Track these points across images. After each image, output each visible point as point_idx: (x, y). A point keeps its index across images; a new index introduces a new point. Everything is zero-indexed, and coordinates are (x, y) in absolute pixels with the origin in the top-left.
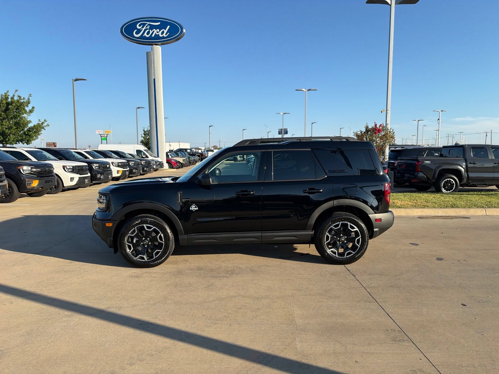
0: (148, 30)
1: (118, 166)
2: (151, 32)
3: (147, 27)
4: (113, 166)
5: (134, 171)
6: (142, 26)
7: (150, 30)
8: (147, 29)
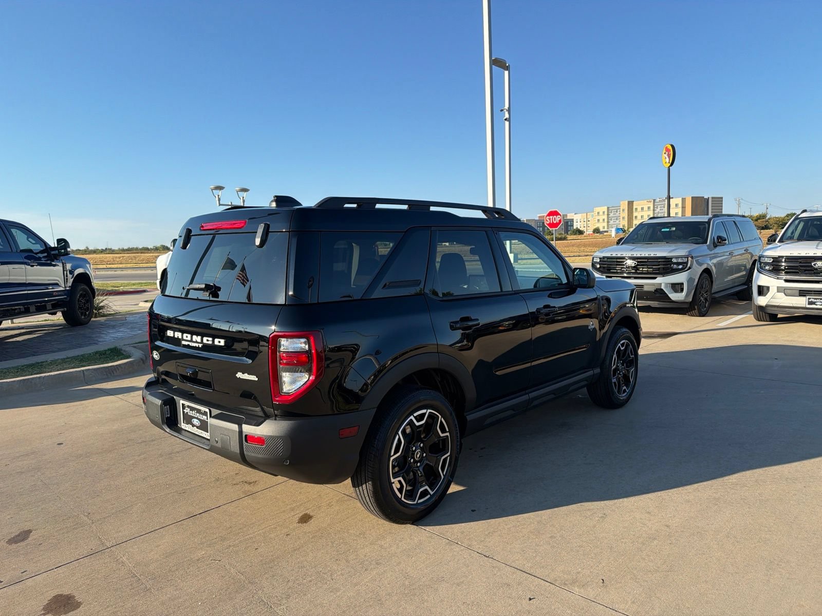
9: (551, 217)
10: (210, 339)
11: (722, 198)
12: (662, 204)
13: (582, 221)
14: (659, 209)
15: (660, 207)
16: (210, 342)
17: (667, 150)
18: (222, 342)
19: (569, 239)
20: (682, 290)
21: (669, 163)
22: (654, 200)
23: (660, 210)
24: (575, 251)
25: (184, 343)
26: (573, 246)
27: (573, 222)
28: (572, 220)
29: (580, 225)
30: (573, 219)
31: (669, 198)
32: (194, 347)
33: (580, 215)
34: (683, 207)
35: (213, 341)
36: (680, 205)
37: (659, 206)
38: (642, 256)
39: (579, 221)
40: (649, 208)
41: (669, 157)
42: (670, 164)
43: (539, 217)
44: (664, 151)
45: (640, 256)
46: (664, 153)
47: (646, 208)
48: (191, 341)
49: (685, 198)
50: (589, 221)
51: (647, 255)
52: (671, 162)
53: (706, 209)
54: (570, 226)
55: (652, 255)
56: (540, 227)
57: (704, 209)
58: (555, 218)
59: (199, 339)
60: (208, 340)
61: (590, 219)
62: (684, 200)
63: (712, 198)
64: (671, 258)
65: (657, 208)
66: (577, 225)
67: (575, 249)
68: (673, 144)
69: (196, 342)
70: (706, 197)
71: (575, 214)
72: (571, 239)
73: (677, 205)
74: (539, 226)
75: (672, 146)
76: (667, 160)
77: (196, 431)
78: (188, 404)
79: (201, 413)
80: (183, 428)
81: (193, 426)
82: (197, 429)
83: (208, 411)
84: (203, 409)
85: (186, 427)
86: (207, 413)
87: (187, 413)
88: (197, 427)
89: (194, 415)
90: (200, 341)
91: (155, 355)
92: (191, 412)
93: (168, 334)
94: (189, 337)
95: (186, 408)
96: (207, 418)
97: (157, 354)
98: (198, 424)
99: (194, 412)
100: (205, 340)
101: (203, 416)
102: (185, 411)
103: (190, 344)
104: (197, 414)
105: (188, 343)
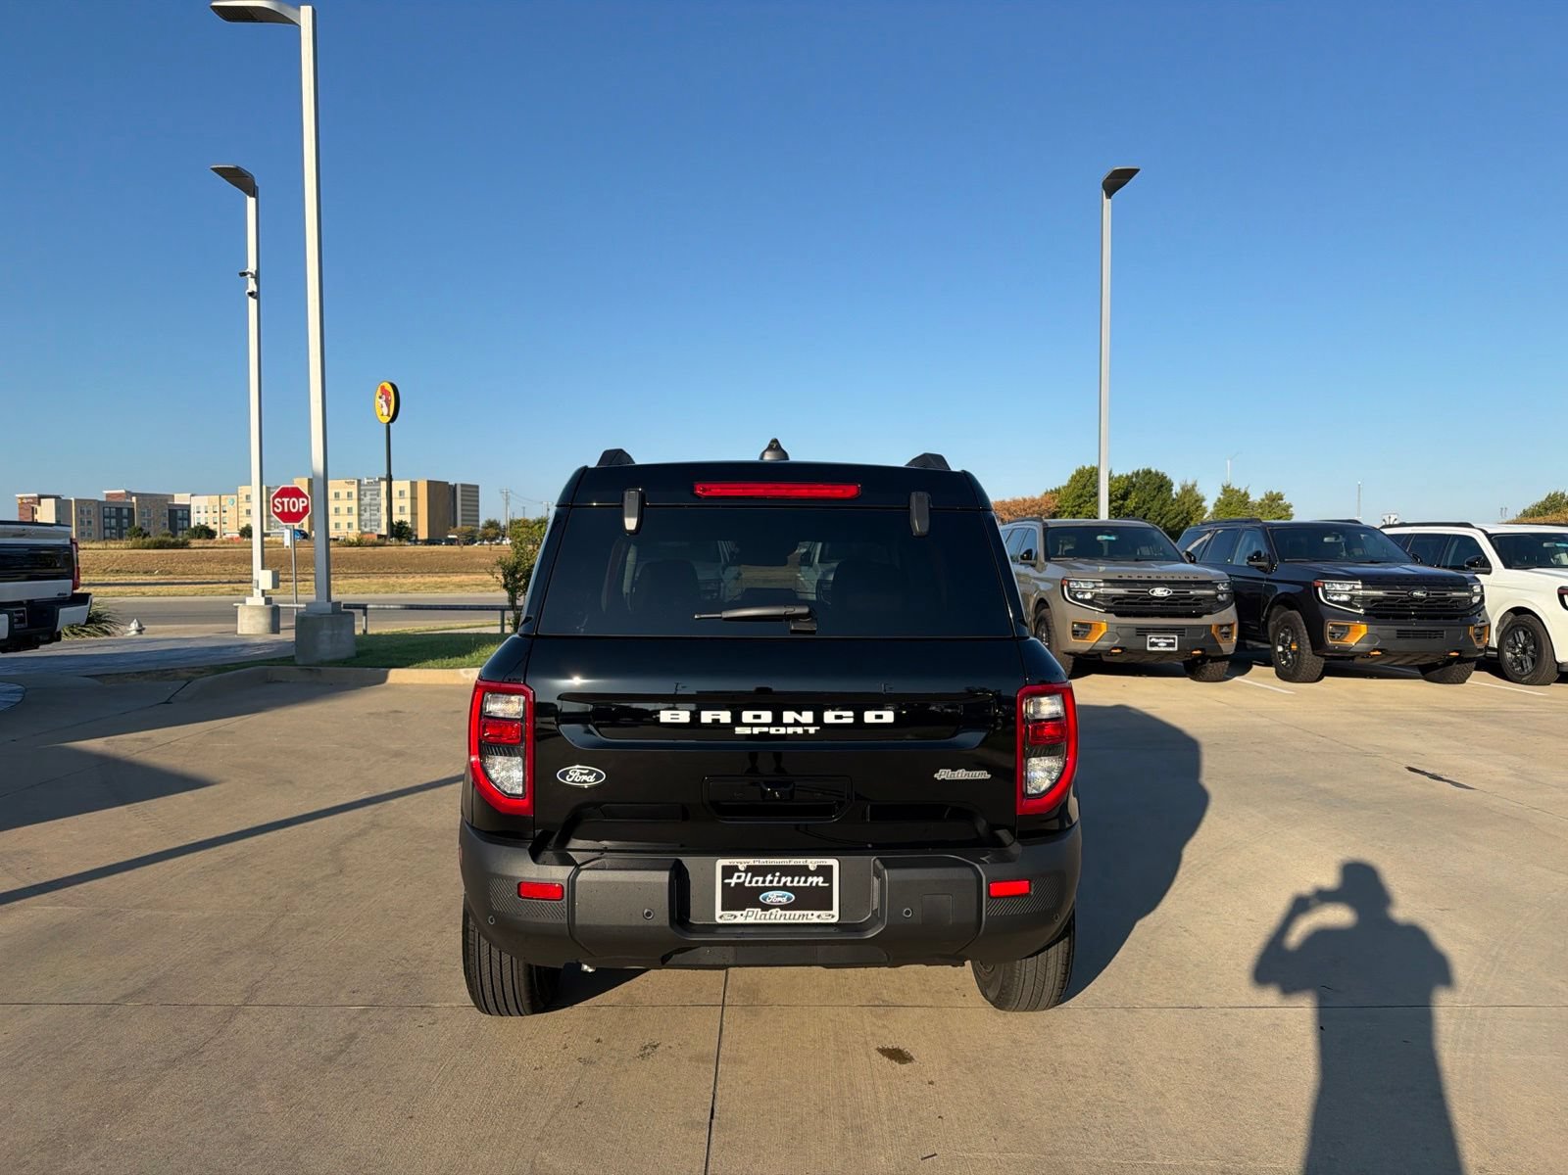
9: (286, 500)
10: (847, 714)
11: (477, 487)
12: (374, 490)
13: (210, 511)
14: (368, 497)
15: (371, 495)
16: (848, 720)
17: (384, 391)
18: (890, 717)
19: (193, 545)
21: (388, 415)
22: (359, 481)
23: (371, 499)
24: (215, 570)
25: (739, 730)
26: (209, 560)
27: (189, 511)
28: (187, 509)
29: (206, 518)
30: (189, 506)
31: (389, 479)
32: (786, 735)
33: (206, 497)
34: (414, 498)
35: (859, 717)
36: (408, 494)
37: (368, 493)
39: (202, 510)
40: (349, 495)
41: (388, 406)
42: (389, 419)
43: (108, 496)
44: (379, 393)
46: (378, 396)
47: (343, 495)
48: (778, 723)
49: (416, 482)
50: (225, 512)
52: (391, 414)
53: (452, 504)
54: (182, 519)
56: (110, 517)
57: (450, 504)
58: (294, 503)
59: (808, 717)
60: (838, 717)
61: (226, 509)
62: (414, 485)
63: (462, 485)
65: (365, 496)
66: (199, 518)
67: (214, 567)
68: (392, 382)
69: (798, 724)
70: (452, 483)
71: (192, 495)
72: (197, 546)
73: (401, 493)
74: (107, 514)
75: (394, 386)
76: (383, 411)
77: (777, 916)
78: (752, 862)
79: (804, 871)
80: (719, 921)
81: (766, 907)
82: (780, 912)
83: (834, 862)
84: (813, 863)
85: (735, 917)
86: (831, 867)
87: (736, 884)
88: (784, 907)
89: (767, 884)
90: (811, 721)
91: (581, 774)
92: (761, 879)
93: (662, 720)
94: (767, 716)
95: (736, 875)
96: (829, 879)
97: (590, 773)
98: (784, 901)
99: (769, 878)
100: (829, 717)
101: (810, 879)
102: (733, 881)
103: (773, 730)
104: (783, 879)
105: (765, 729)
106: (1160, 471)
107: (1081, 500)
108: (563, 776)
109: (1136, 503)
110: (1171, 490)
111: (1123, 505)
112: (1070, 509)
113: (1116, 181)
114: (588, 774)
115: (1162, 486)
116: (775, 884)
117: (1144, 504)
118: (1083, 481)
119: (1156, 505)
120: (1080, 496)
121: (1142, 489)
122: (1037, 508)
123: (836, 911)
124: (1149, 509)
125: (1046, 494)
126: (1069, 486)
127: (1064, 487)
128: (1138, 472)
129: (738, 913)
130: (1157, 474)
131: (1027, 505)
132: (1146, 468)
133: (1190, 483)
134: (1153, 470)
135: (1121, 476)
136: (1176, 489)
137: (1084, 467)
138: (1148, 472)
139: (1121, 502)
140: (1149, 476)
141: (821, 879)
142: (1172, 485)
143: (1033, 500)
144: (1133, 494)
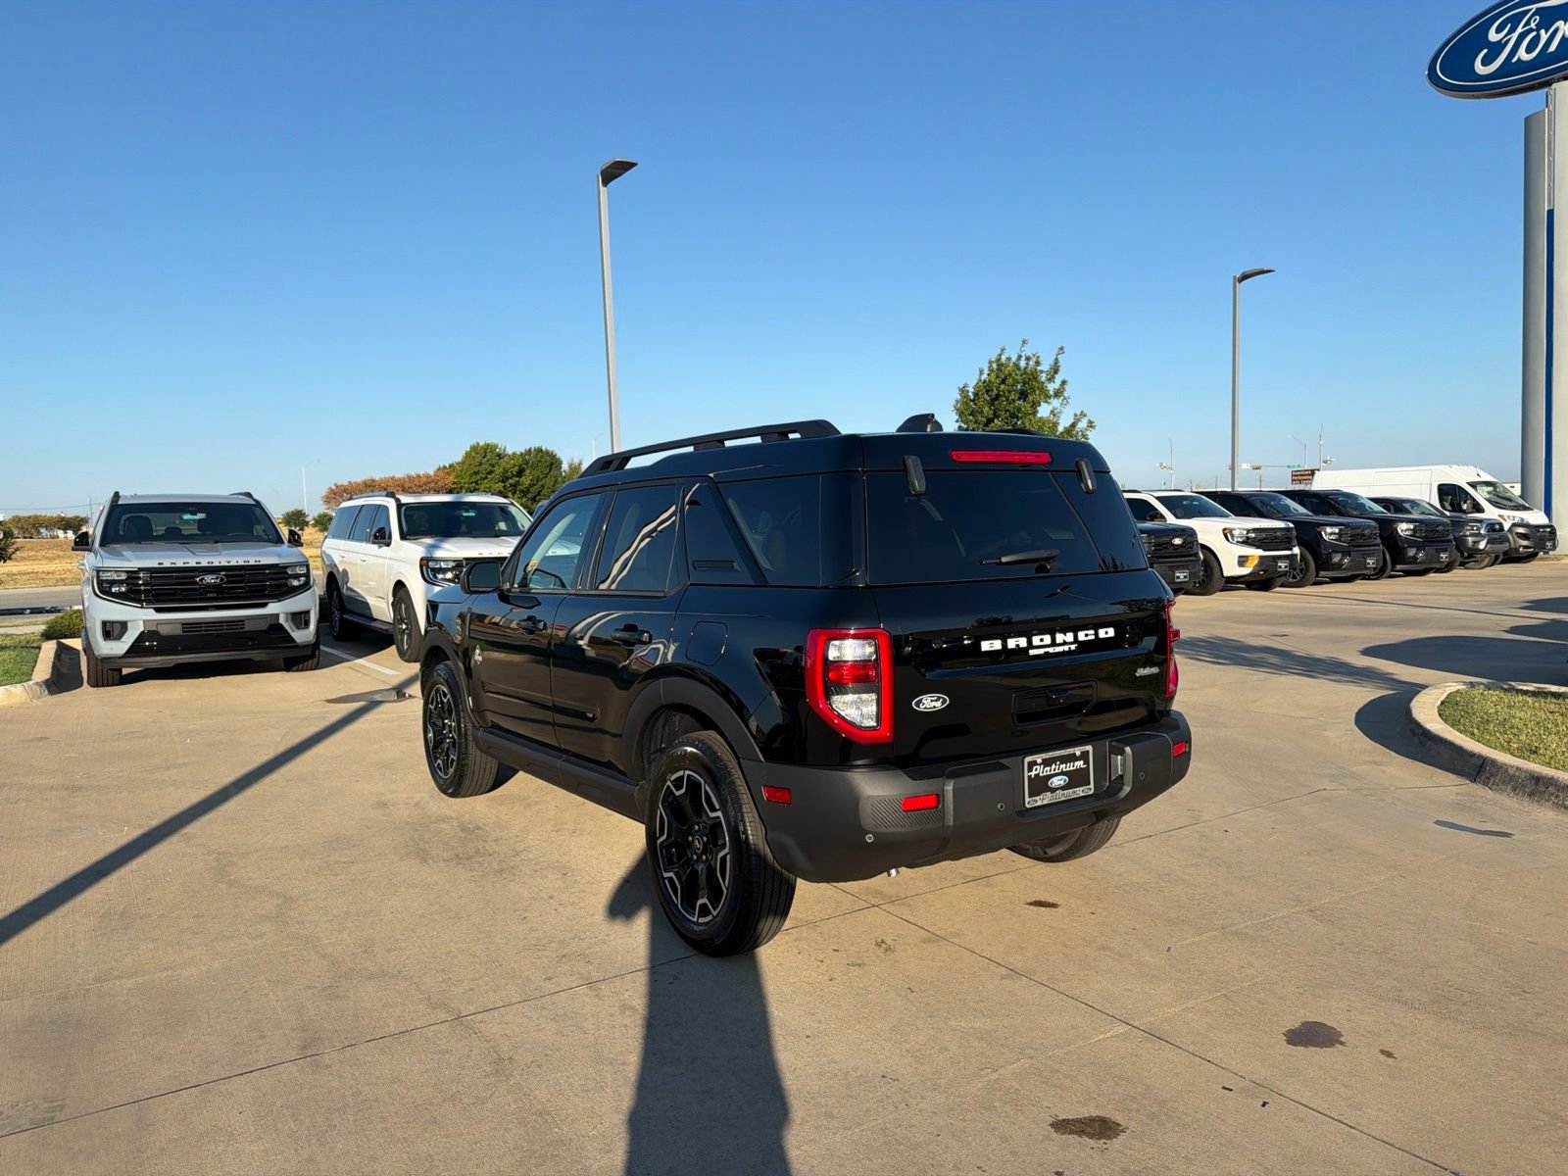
0: (1534, 33)
1: (1247, 542)
2: (1544, 36)
3: (1528, 23)
4: (1228, 540)
5: (1336, 558)
6: (1509, 25)
7: (1543, 31)
8: (1531, 30)
10: (1092, 632)
16: (1093, 637)
18: (1111, 632)
20: (307, 624)
25: (1032, 652)
32: (1059, 653)
35: (1096, 634)
38: (231, 564)
45: (227, 564)
48: (1054, 644)
51: (241, 563)
55: (252, 563)
59: (1070, 637)
60: (1087, 635)
64: (286, 567)
69: (1065, 643)
77: (1061, 796)
78: (1045, 756)
79: (1073, 758)
80: (1028, 806)
81: (1053, 790)
82: (1062, 792)
83: (1089, 748)
84: (1078, 751)
85: (1036, 801)
86: (1088, 751)
87: (1035, 775)
88: (1063, 788)
89: (1052, 772)
90: (1072, 640)
91: (932, 701)
92: (1048, 768)
93: (983, 649)
94: (1047, 639)
95: (1034, 768)
96: (1087, 762)
97: (938, 699)
98: (1062, 783)
99: (1053, 766)
100: (1081, 636)
101: (1076, 763)
102: (1033, 773)
103: (1051, 650)
104: (1061, 766)
105: (1047, 650)
106: (550, 449)
107: (478, 477)
108: (918, 704)
109: (531, 480)
110: (561, 468)
111: (518, 482)
112: (466, 486)
113: (613, 172)
114: (936, 701)
115: (552, 464)
116: (1057, 771)
117: (538, 481)
118: (479, 458)
119: (549, 482)
120: (476, 473)
121: (534, 467)
122: (433, 485)
123: (1092, 786)
124: (543, 486)
125: (438, 470)
126: (463, 463)
127: (458, 464)
128: (530, 449)
129: (1037, 798)
130: (547, 452)
131: (423, 480)
132: (537, 446)
133: (576, 461)
134: (544, 449)
135: (514, 454)
136: (565, 467)
137: (478, 444)
138: (539, 450)
139: (517, 479)
140: (540, 454)
141: (1082, 762)
142: (561, 463)
143: (428, 476)
144: (528, 472)
